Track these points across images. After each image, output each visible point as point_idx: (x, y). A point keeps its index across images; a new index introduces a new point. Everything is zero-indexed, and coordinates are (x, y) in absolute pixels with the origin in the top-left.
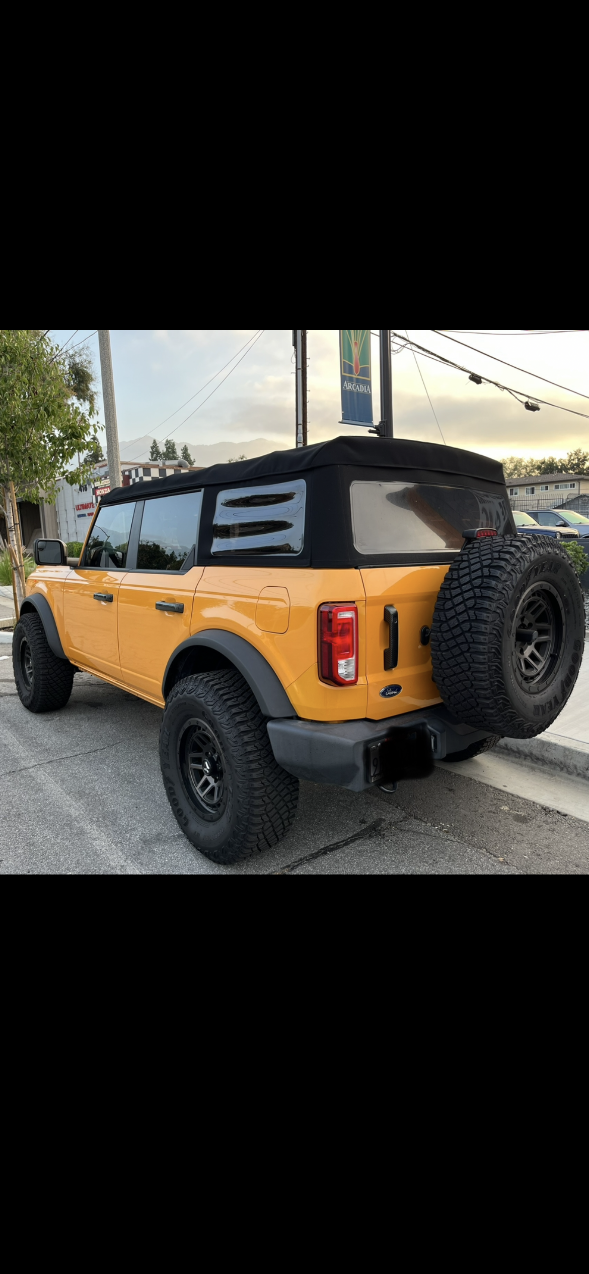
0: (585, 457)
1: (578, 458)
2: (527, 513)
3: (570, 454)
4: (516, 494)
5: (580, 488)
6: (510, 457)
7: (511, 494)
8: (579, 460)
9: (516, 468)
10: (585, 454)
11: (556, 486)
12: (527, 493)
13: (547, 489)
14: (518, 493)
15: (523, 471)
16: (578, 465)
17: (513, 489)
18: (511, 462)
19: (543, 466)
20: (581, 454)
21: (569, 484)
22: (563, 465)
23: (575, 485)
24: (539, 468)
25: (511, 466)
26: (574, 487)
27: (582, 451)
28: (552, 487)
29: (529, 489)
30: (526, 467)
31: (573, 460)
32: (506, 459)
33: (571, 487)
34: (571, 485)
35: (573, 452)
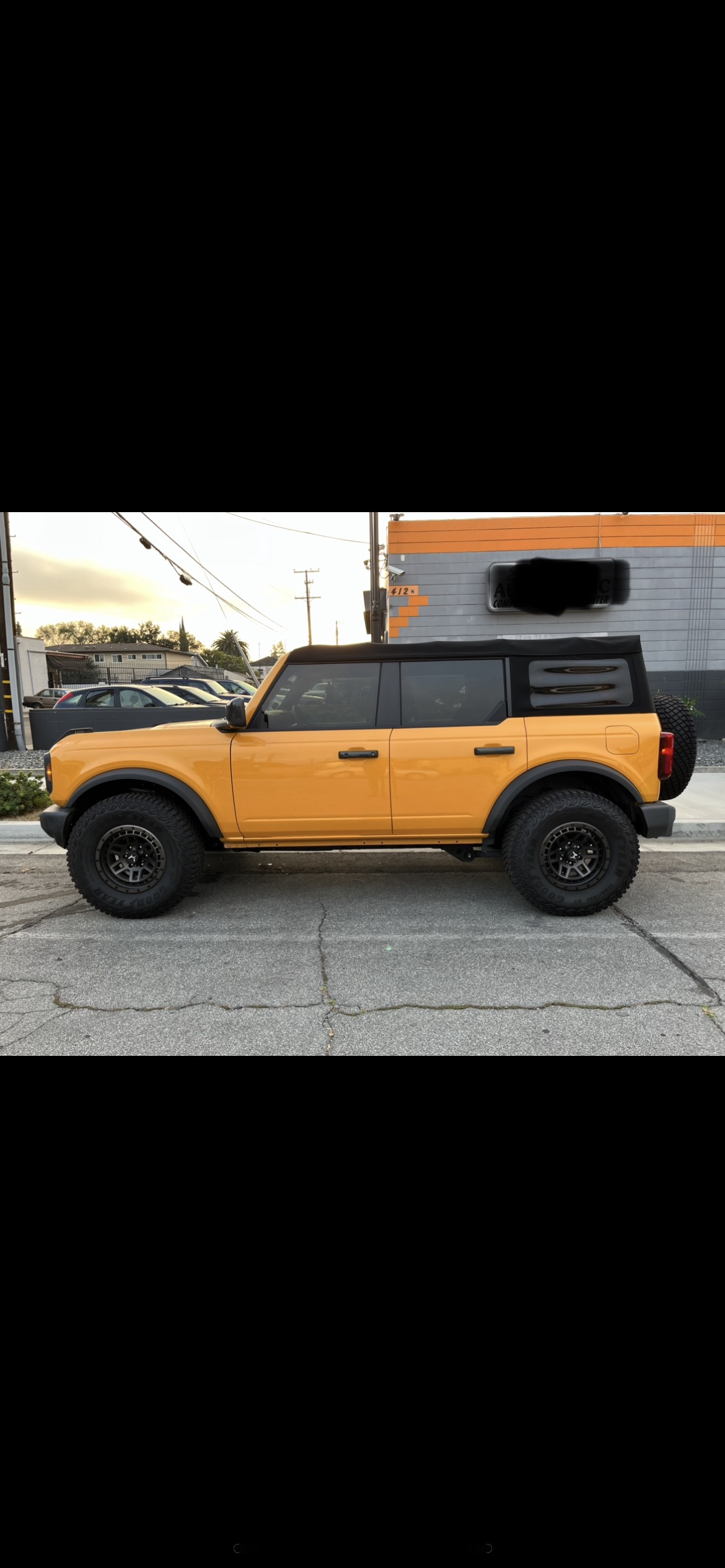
0: (156, 630)
1: (149, 630)
2: (218, 682)
3: (141, 625)
4: (102, 660)
5: (167, 660)
6: (79, 620)
7: (97, 660)
8: (151, 632)
9: (87, 632)
10: (156, 627)
11: (143, 656)
12: (115, 661)
13: (135, 658)
14: (104, 659)
15: (95, 637)
16: (150, 636)
17: (98, 656)
18: (81, 626)
19: (116, 634)
20: (152, 626)
21: (156, 654)
22: (136, 635)
23: (162, 656)
24: (112, 635)
25: (81, 630)
26: (161, 658)
27: (153, 624)
28: (139, 657)
29: (115, 656)
30: (98, 633)
31: (145, 631)
32: (74, 622)
33: (158, 658)
34: (158, 655)
35: (145, 624)
